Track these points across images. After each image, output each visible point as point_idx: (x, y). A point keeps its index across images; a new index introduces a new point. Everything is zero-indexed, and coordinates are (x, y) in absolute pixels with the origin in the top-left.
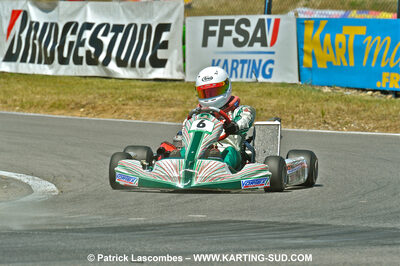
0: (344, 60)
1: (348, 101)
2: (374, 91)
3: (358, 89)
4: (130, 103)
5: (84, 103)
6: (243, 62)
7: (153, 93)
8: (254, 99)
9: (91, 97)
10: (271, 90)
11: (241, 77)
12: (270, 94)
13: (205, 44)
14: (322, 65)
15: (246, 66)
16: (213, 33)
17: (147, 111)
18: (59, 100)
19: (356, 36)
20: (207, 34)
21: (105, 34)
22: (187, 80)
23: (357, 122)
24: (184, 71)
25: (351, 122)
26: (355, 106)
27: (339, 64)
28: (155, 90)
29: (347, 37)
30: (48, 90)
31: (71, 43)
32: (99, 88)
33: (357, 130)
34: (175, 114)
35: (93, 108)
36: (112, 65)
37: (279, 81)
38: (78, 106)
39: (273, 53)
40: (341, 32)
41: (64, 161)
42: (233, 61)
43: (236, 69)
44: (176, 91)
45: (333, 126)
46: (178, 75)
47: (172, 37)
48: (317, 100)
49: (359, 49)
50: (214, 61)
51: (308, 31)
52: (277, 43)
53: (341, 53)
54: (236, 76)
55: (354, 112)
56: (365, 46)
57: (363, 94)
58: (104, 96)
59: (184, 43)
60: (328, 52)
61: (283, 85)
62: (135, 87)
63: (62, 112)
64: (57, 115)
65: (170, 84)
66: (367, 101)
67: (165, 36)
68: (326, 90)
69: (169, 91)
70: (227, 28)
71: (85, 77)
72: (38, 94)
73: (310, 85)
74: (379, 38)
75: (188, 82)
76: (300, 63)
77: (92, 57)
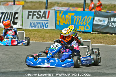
0: (68, 22)
6: (39, 23)
8: (42, 34)
10: (48, 31)
12: (47, 32)
13: (28, 18)
14: (62, 24)
15: (40, 24)
16: (30, 15)
19: (72, 16)
20: (29, 15)
24: (22, 26)
27: (67, 24)
29: (69, 16)
36: (1, 24)
37: (50, 28)
39: (48, 21)
40: (67, 14)
42: (36, 23)
43: (37, 25)
46: (20, 27)
47: (19, 16)
49: (72, 19)
50: (31, 23)
51: (58, 14)
52: (49, 17)
53: (67, 20)
54: (37, 27)
56: (74, 19)
59: (22, 18)
60: (64, 20)
61: (51, 30)
70: (35, 13)
73: (59, 30)
74: (78, 16)
75: (23, 29)
76: (56, 23)
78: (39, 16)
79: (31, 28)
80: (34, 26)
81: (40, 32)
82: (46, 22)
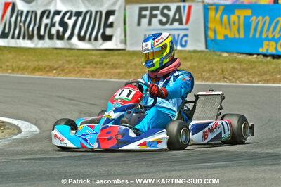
0: (236, 33)
1: (240, 62)
2: (258, 54)
3: (247, 54)
4: (88, 66)
5: (56, 67)
7: (104, 59)
9: (60, 62)
10: (187, 55)
12: (186, 58)
13: (139, 24)
14: (220, 37)
16: (145, 16)
17: (100, 72)
18: (39, 65)
19: (247, 18)
20: (141, 17)
21: (70, 18)
22: (129, 48)
23: (246, 77)
24: (125, 43)
25: (243, 77)
26: (245, 66)
27: (232, 36)
28: (105, 57)
29: (239, 17)
30: (30, 58)
31: (46, 25)
32: (66, 57)
33: (246, 83)
34: (119, 73)
35: (63, 70)
36: (75, 39)
37: (192, 49)
38: (52, 69)
39: (187, 29)
40: (234, 13)
41: (43, 109)
44: (120, 58)
45: (230, 80)
46: (121, 46)
47: (116, 19)
48: (219, 61)
49: (247, 26)
50: (145, 36)
51: (211, 14)
52: (190, 22)
53: (234, 28)
55: (244, 70)
56: (251, 23)
57: (250, 57)
58: (69, 62)
59: (125, 24)
60: (226, 28)
61: (195, 51)
62: (91, 55)
63: (41, 73)
64: (37, 76)
65: (116, 53)
66: (254, 62)
67: (111, 19)
68: (225, 55)
69: (115, 57)
70: (154, 12)
71: (56, 49)
72: (23, 60)
73: (213, 51)
74: (260, 18)
75: (128, 51)
76: (206, 36)
77: (61, 34)
78: (164, 20)
82: (182, 33)
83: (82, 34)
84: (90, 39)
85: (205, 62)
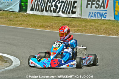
6: (98, 13)
9: (52, 24)
11: (97, 17)
13: (87, 7)
15: (99, 14)
16: (89, 4)
18: (42, 25)
22: (82, 18)
24: (81, 15)
31: (49, 6)
35: (52, 27)
36: (60, 13)
37: (108, 19)
39: (106, 11)
42: (95, 13)
43: (95, 15)
47: (77, 5)
50: (89, 12)
52: (108, 7)
54: (96, 17)
71: (53, 16)
73: (117, 20)
76: (114, 14)
77: (55, 10)
79: (90, 18)
80: (93, 16)
81: (97, 23)
83: (64, 10)
84: (66, 13)
85: (112, 26)
